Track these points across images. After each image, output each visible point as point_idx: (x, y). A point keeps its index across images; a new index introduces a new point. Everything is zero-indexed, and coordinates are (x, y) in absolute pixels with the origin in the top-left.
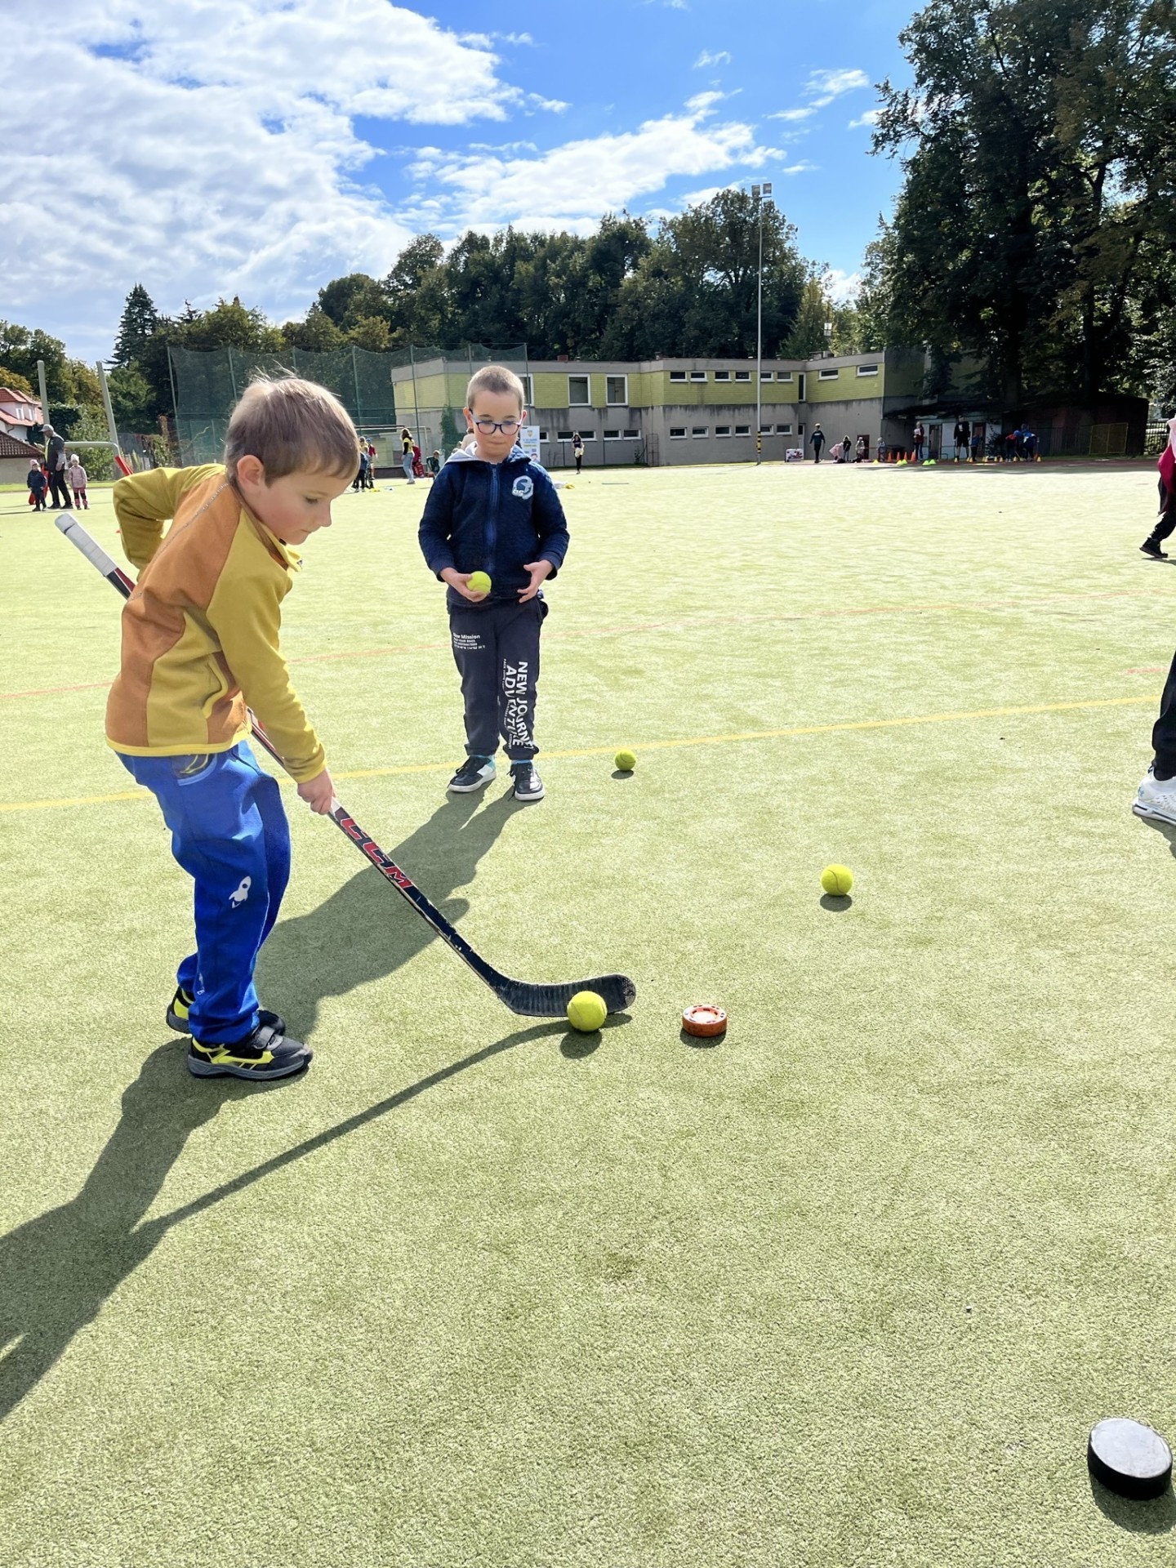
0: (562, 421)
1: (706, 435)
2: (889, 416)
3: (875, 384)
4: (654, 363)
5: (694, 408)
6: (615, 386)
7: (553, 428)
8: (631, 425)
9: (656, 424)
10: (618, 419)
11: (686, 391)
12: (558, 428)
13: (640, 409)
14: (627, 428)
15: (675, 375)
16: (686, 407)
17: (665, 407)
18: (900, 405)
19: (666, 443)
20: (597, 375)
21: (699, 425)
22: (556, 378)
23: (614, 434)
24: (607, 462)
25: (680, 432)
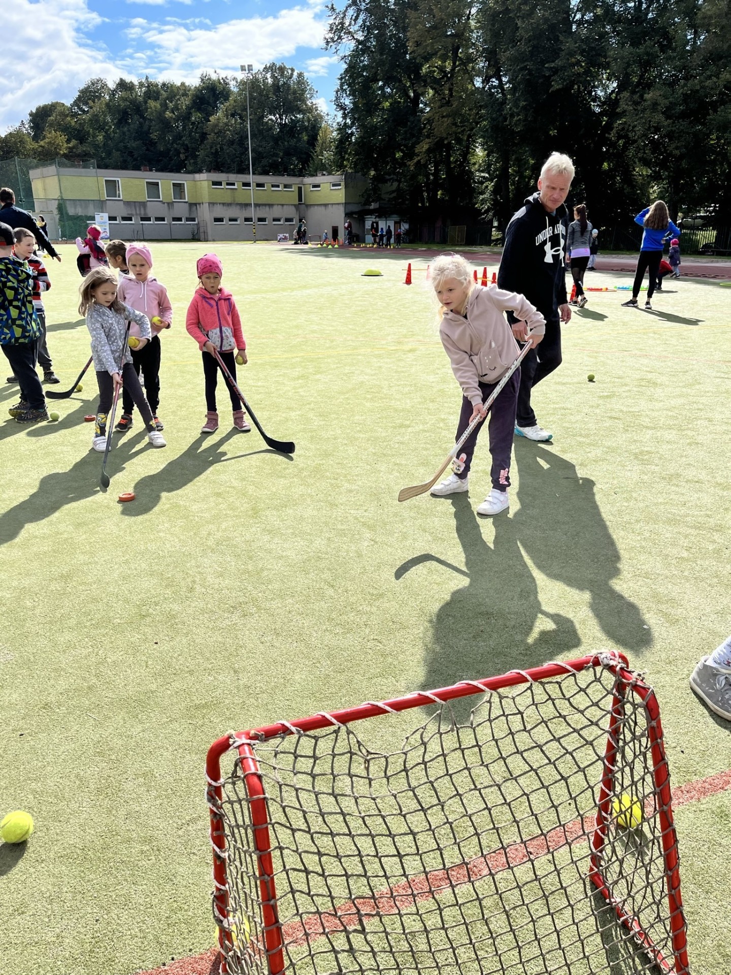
0: (142, 209)
1: (238, 222)
2: (348, 215)
3: (339, 195)
4: (201, 175)
5: (229, 205)
6: (179, 188)
7: (136, 214)
8: (190, 215)
9: (205, 214)
10: (181, 210)
11: (222, 192)
12: (140, 214)
13: (196, 204)
14: (188, 216)
15: (215, 183)
16: (224, 204)
17: (209, 203)
18: (355, 208)
19: (211, 226)
20: (166, 181)
21: (233, 216)
22: (137, 182)
23: (180, 219)
24: (173, 238)
25: (221, 220)
